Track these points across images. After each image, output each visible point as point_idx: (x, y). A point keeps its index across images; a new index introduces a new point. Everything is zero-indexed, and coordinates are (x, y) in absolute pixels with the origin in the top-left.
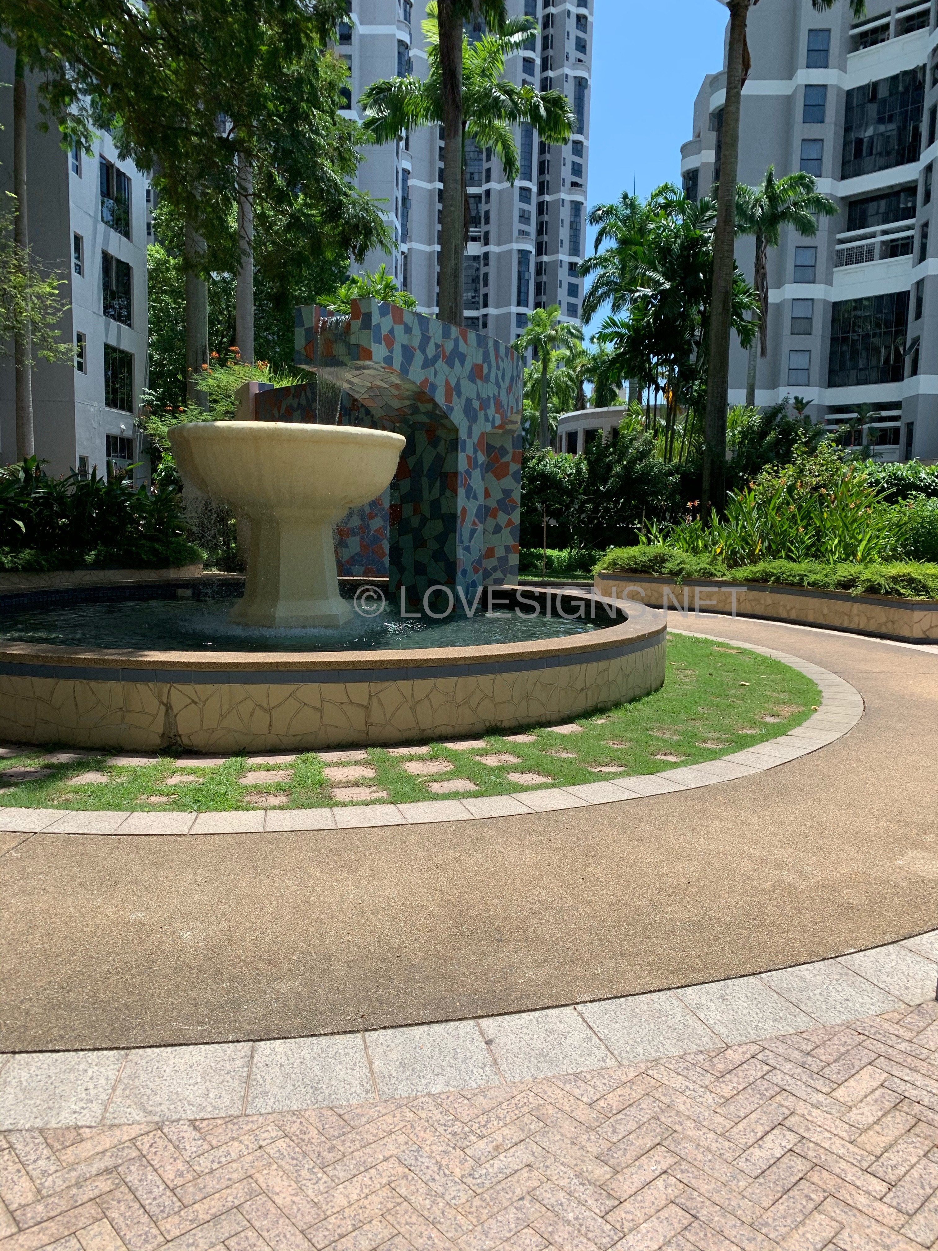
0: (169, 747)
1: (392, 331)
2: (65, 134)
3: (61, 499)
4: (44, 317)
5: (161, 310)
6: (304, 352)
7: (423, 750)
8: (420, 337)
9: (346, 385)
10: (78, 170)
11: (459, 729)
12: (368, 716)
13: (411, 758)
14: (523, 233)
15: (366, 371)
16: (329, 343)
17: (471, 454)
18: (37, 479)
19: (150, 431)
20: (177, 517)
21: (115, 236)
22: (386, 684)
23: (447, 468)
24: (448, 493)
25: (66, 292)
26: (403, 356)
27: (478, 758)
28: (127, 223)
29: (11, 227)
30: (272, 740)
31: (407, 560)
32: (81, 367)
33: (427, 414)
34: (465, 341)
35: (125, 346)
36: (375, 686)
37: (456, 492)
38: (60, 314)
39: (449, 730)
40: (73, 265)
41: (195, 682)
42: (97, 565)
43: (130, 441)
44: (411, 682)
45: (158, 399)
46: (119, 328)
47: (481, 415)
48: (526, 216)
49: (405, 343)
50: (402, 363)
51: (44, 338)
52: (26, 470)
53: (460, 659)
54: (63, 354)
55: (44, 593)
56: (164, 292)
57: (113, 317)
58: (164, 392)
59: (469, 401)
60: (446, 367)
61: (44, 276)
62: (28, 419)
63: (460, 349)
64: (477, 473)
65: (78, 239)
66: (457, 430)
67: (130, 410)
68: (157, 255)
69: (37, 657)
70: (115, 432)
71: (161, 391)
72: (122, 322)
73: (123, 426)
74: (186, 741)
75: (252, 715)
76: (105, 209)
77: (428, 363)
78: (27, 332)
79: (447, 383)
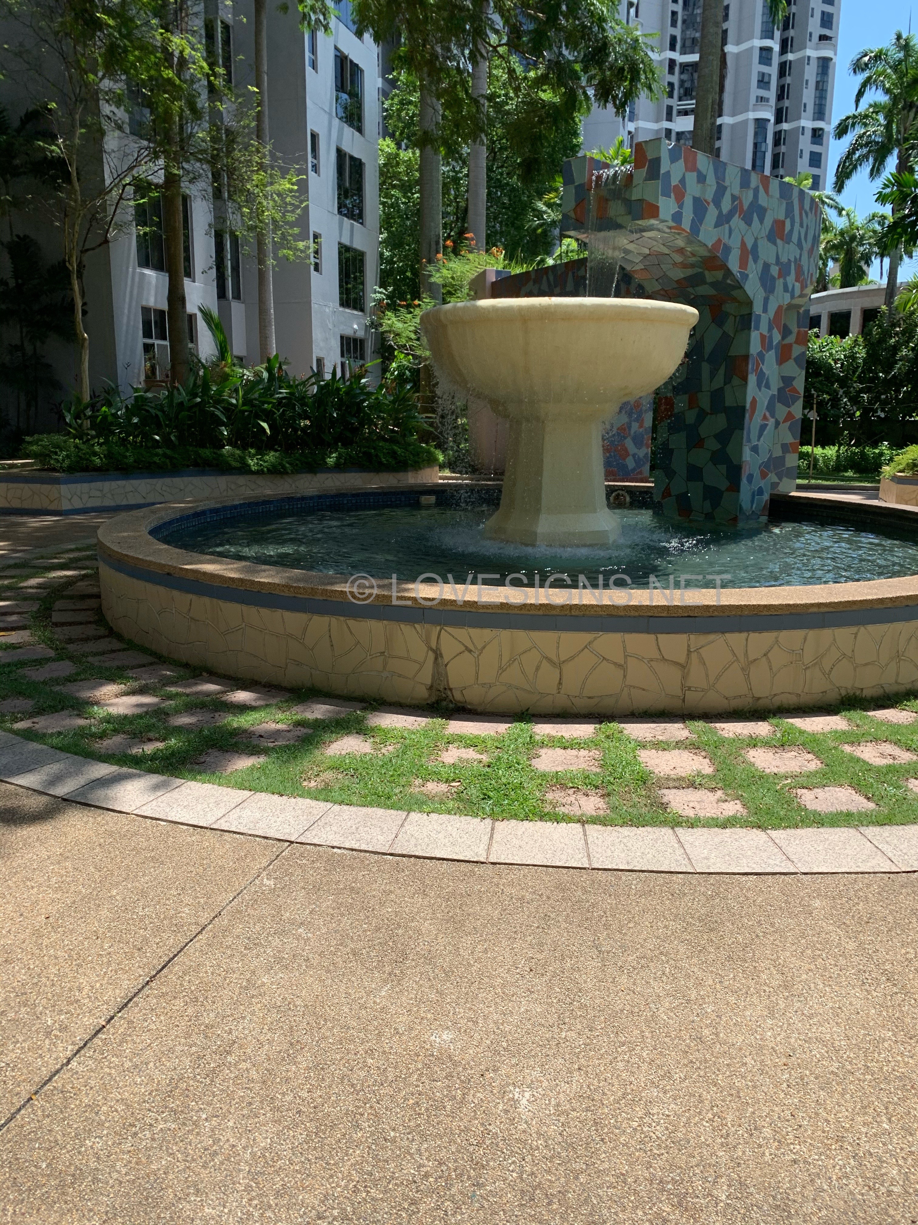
0: (438, 702)
1: (683, 181)
2: (304, 14)
3: (302, 399)
4: (284, 215)
5: (392, 206)
6: (573, 215)
7: (762, 729)
8: (715, 188)
9: (619, 255)
10: (314, 66)
11: (806, 699)
12: (684, 677)
13: (754, 742)
14: (761, 99)
15: (646, 234)
16: (603, 201)
17: (765, 333)
18: (280, 378)
19: (385, 328)
20: (415, 417)
21: (348, 131)
22: (712, 637)
23: (735, 351)
24: (736, 381)
25: (303, 186)
26: (695, 213)
27: (847, 748)
28: (360, 119)
29: (254, 124)
30: (561, 702)
31: (679, 464)
32: (317, 268)
33: (713, 285)
34: (767, 191)
35: (358, 245)
36: (696, 640)
37: (745, 379)
38: (299, 211)
39: (791, 700)
40: (310, 165)
41: (469, 626)
42: (339, 468)
43: (362, 341)
44: (744, 635)
45: (388, 297)
46: (352, 226)
47: (780, 283)
48: (766, 79)
49: (698, 195)
50: (693, 220)
51: (283, 237)
52: (269, 370)
53: (812, 605)
54: (302, 251)
55: (290, 499)
56: (394, 187)
57: (345, 215)
58: (394, 290)
59: (766, 267)
60: (742, 225)
61: (284, 172)
62: (270, 322)
63: (760, 202)
64: (771, 356)
65: (314, 136)
66: (750, 303)
67: (362, 310)
68: (387, 149)
69: (287, 586)
70: (349, 332)
71: (391, 289)
72: (355, 220)
73: (355, 326)
74: (458, 696)
75: (538, 668)
76: (339, 106)
77: (722, 220)
78: (268, 232)
79: (743, 244)
